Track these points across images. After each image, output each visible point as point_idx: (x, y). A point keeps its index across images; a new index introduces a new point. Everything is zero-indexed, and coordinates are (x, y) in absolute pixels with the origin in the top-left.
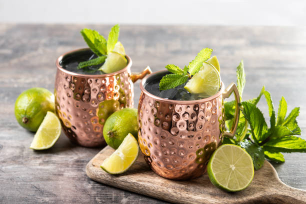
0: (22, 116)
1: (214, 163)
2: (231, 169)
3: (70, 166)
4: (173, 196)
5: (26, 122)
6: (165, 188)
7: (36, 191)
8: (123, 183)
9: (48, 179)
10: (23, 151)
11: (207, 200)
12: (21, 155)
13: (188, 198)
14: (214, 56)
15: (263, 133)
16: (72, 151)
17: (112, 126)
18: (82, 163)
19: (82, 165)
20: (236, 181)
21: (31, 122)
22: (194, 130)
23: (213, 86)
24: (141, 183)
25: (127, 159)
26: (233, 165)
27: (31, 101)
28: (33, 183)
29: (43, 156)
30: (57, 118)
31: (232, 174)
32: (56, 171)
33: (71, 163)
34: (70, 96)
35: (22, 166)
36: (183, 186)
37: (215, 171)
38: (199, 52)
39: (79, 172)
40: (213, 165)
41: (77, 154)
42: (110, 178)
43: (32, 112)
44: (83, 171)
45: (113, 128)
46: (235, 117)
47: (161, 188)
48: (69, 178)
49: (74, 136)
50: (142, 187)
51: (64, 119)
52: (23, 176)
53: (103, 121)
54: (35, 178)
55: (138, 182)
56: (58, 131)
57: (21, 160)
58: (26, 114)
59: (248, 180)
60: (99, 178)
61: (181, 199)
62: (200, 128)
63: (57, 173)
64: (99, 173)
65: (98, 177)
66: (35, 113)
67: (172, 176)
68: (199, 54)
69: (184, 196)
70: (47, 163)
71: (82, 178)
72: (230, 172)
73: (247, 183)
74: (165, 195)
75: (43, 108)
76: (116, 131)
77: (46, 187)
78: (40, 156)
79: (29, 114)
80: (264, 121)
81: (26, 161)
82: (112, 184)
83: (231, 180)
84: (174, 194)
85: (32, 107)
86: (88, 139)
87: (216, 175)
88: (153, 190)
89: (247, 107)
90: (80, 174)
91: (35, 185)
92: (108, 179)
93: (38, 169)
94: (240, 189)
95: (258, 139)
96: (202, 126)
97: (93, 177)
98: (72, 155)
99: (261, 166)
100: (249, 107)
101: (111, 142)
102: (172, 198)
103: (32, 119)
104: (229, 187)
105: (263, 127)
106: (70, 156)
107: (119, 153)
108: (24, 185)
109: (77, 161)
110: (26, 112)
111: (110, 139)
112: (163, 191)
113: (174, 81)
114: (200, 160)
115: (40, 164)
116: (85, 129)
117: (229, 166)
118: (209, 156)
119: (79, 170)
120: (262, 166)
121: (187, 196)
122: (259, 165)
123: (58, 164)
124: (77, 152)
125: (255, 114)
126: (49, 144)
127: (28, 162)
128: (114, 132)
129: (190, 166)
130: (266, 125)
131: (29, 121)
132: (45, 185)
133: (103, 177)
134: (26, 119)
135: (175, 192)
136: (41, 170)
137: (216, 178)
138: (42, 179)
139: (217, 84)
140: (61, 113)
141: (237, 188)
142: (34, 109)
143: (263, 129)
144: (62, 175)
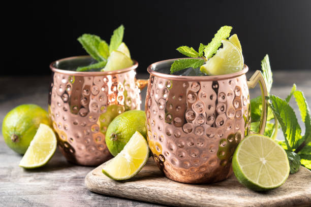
0: (11, 133)
1: (240, 154)
2: (261, 163)
3: (67, 182)
4: (191, 199)
5: (15, 140)
6: (182, 191)
7: (24, 203)
8: (130, 190)
9: (40, 193)
10: (11, 171)
11: (233, 200)
12: (9, 174)
13: (210, 200)
15: (296, 139)
16: (69, 169)
17: (116, 128)
18: (81, 179)
19: (81, 181)
20: (268, 176)
21: (21, 139)
22: (214, 125)
24: (152, 188)
25: (135, 162)
26: (264, 159)
27: (22, 115)
28: (21, 197)
29: (35, 175)
30: (51, 130)
31: (262, 168)
32: (50, 186)
33: (68, 179)
34: (66, 110)
35: (9, 183)
36: (203, 189)
37: (242, 163)
39: (77, 187)
40: (239, 157)
41: (75, 172)
42: (114, 185)
43: (23, 127)
44: (81, 186)
45: (117, 130)
46: (262, 116)
47: (176, 192)
48: (64, 191)
49: (71, 151)
50: (154, 192)
51: (60, 130)
52: (9, 191)
53: (105, 128)
54: (23, 192)
55: (148, 187)
56: (53, 146)
57: (8, 178)
58: (15, 130)
59: (282, 176)
60: (101, 188)
61: (201, 201)
62: (221, 125)
63: (51, 188)
64: (101, 181)
65: (99, 186)
66: (26, 130)
67: (190, 178)
69: (205, 198)
70: (40, 179)
71: (81, 191)
72: (260, 166)
73: (281, 180)
74: (182, 198)
75: (35, 124)
76: (120, 133)
77: (36, 200)
78: (31, 174)
79: (19, 130)
80: (297, 123)
81: (14, 179)
82: (117, 193)
83: (261, 176)
84: (193, 197)
85: (23, 122)
86: (88, 153)
87: (243, 168)
88: (167, 194)
89: (276, 103)
90: (79, 188)
91: (23, 198)
92: (111, 187)
93: (27, 185)
94: (273, 186)
95: (291, 146)
96: (223, 122)
97: (94, 187)
98: (69, 172)
99: (297, 169)
100: (278, 103)
101: (114, 148)
102: (190, 201)
103: (22, 136)
104: (259, 182)
105: (297, 131)
106: (67, 174)
107: (124, 155)
108: (10, 198)
109: (76, 178)
110: (15, 129)
111: (113, 144)
112: (179, 194)
114: (223, 154)
115: (30, 181)
116: (84, 140)
117: (258, 160)
118: (234, 149)
119: (76, 185)
120: (299, 171)
121: (209, 197)
122: (295, 169)
123: (53, 180)
124: (75, 171)
125: (285, 113)
126: (42, 161)
127: (16, 180)
128: (118, 134)
129: (211, 162)
130: (300, 128)
131: (19, 139)
132: (35, 198)
133: (106, 186)
134: (15, 135)
135: (194, 195)
136: (31, 185)
137: (243, 172)
138: (32, 193)
139: (239, 64)
140: (56, 124)
141: (269, 185)
142: (24, 124)
143: (296, 134)
144: (57, 189)
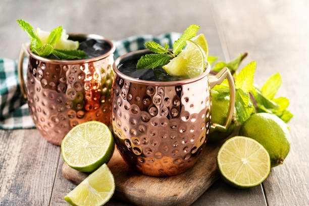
14: (201, 34)
23: (197, 68)
38: (186, 29)
68: (185, 31)
113: (154, 62)
139: (201, 66)
